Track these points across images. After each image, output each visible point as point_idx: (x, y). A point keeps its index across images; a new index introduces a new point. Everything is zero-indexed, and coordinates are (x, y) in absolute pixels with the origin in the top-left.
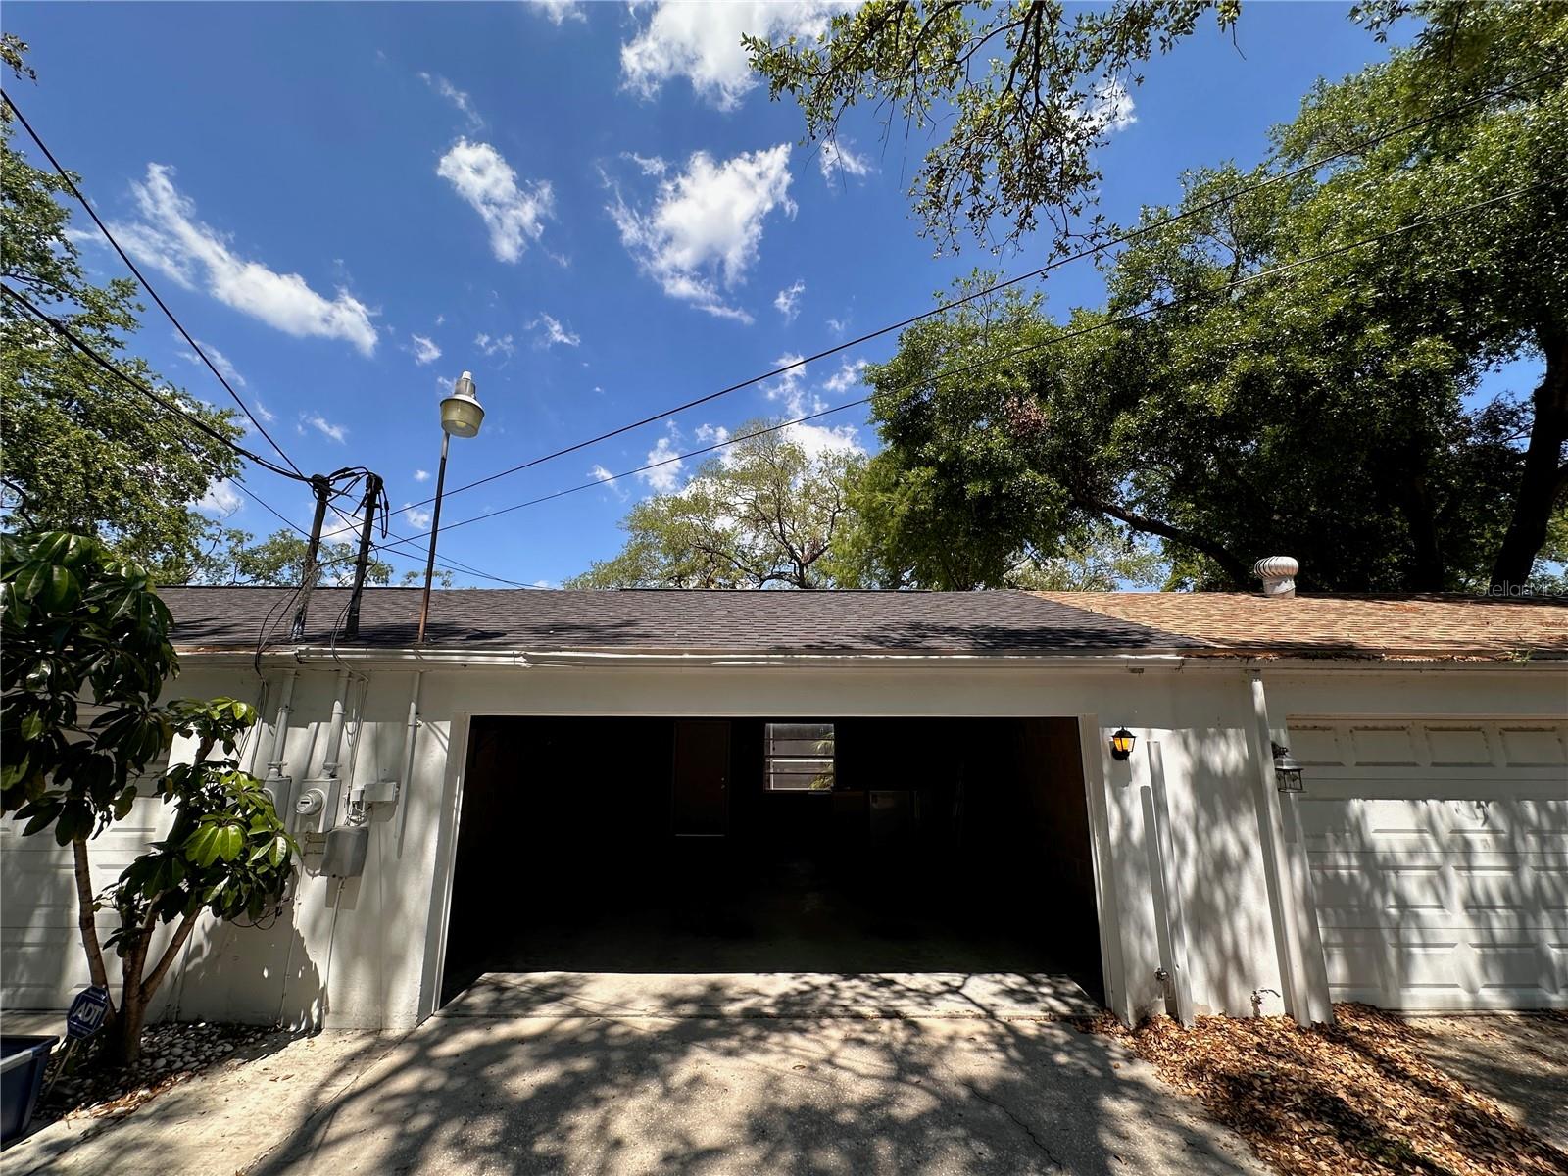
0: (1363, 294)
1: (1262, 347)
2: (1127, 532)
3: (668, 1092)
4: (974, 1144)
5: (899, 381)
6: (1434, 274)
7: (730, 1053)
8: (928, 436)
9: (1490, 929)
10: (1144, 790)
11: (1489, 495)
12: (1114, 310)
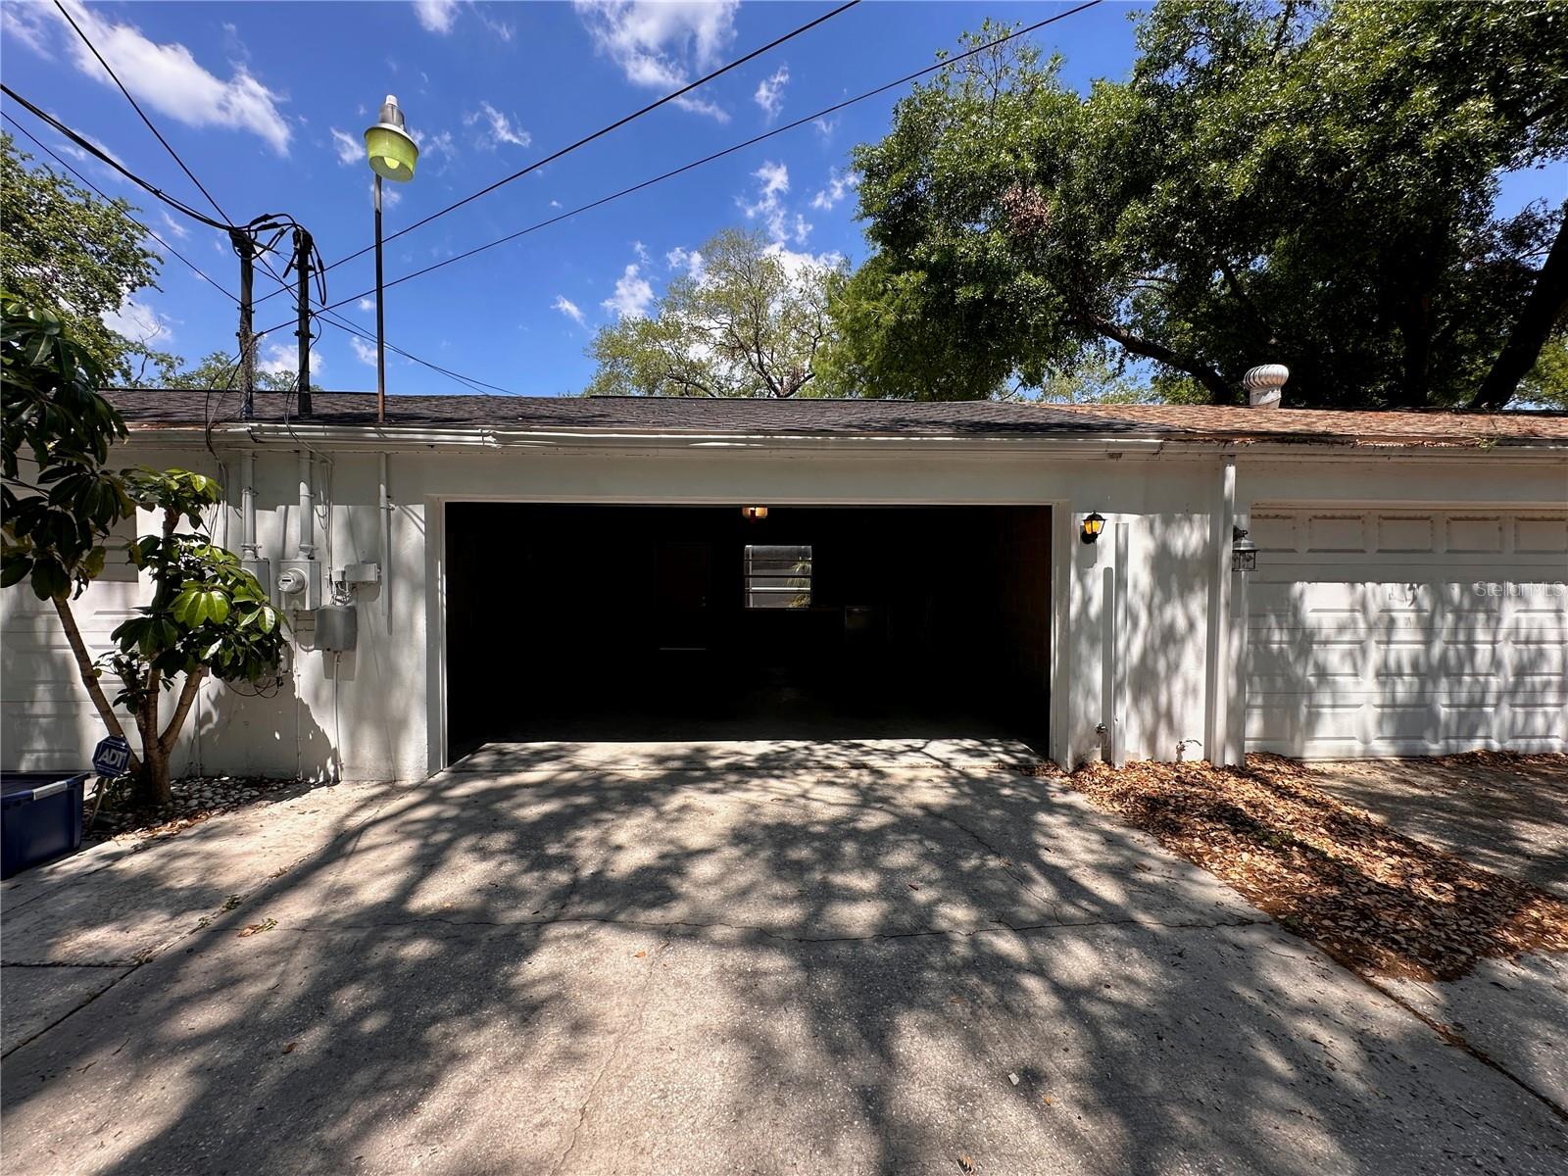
0: (1421, 45)
1: (1299, 116)
2: (1119, 355)
3: (660, 816)
4: (926, 843)
5: (891, 167)
6: (1506, 20)
7: (715, 791)
8: (920, 234)
9: (1393, 692)
10: (1107, 571)
11: (1493, 318)
12: (1141, 73)
